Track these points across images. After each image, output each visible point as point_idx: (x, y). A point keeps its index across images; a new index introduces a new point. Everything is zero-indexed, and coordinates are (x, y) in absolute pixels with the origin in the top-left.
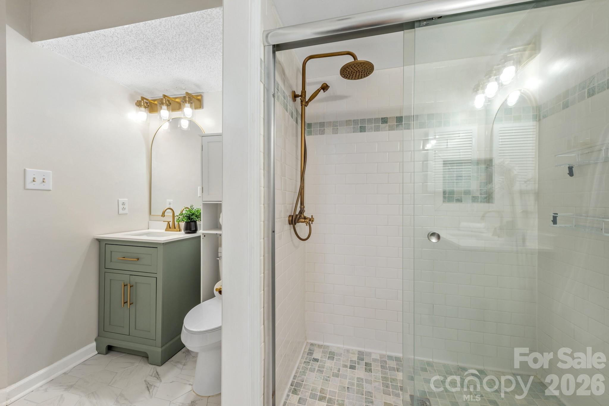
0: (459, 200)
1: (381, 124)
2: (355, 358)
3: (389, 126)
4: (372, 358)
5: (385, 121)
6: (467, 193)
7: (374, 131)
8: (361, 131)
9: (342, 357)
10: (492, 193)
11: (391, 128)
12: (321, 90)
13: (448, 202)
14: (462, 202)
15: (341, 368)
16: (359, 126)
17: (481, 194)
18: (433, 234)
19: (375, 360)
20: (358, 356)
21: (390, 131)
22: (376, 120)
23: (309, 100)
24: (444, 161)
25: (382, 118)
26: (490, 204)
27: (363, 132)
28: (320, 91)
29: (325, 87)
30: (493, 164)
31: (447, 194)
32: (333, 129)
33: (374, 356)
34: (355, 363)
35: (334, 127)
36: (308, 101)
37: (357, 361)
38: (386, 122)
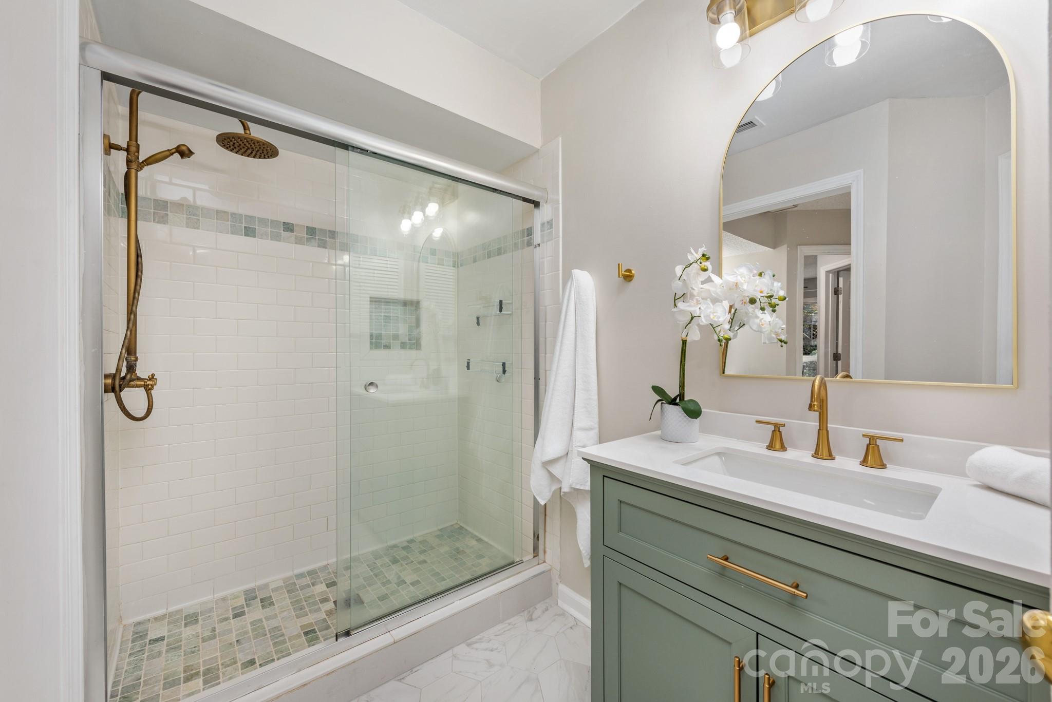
0: (387, 347)
1: (282, 232)
2: (241, 601)
3: (296, 238)
4: (270, 588)
5: (288, 228)
6: (396, 337)
7: (271, 240)
8: (246, 235)
9: (214, 612)
10: (420, 339)
11: (299, 241)
12: (175, 152)
13: (375, 348)
14: (390, 348)
15: (216, 626)
16: (243, 225)
17: (410, 340)
18: (371, 384)
19: (275, 590)
20: (245, 598)
21: (297, 245)
22: (274, 223)
23: (145, 161)
24: (370, 298)
25: (283, 222)
26: (418, 351)
27: (251, 237)
28: (172, 154)
29: (184, 152)
30: (421, 306)
31: (374, 339)
32: (187, 218)
33: (272, 586)
34: (243, 608)
35: (190, 215)
36: (142, 162)
37: (245, 604)
38: (292, 231)
